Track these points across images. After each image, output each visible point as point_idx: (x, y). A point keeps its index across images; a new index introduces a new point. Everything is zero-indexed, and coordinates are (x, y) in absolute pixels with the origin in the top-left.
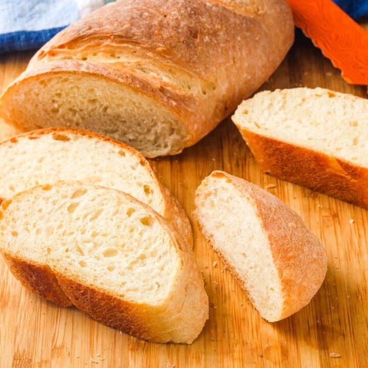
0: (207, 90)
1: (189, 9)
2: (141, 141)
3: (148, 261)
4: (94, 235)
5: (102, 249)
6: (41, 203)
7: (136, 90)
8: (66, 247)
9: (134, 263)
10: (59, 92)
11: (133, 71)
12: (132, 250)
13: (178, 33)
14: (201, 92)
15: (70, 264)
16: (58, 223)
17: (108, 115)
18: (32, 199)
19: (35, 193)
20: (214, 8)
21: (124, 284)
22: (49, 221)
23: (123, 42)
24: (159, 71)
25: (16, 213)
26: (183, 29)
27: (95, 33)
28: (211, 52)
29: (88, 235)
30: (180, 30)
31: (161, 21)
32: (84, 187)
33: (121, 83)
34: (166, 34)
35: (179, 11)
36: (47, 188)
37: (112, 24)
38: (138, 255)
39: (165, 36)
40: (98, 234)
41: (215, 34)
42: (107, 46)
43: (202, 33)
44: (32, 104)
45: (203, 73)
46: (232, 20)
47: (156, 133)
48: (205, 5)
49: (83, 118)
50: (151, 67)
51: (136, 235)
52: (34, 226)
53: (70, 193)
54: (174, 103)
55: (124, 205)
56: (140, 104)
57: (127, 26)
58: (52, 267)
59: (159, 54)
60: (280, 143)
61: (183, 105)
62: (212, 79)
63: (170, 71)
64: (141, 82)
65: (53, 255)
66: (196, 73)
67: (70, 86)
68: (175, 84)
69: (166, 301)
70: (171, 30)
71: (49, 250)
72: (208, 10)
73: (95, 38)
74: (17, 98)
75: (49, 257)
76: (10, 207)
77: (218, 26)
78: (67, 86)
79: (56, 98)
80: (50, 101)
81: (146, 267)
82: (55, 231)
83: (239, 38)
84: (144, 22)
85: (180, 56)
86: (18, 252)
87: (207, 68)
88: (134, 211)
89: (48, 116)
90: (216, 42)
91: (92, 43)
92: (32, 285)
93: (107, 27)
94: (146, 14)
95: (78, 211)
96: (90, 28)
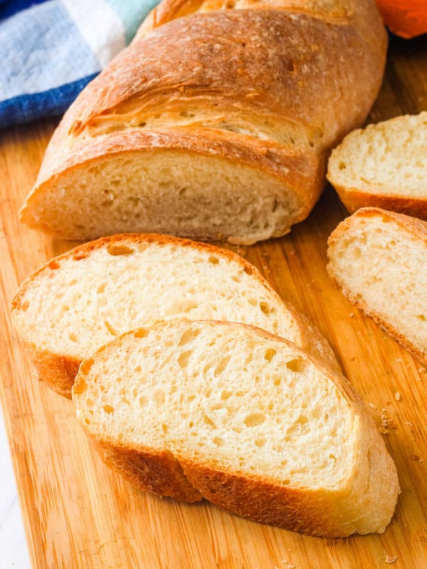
0: (314, 141)
1: (272, 29)
2: (230, 225)
3: (312, 425)
4: (225, 396)
5: (241, 416)
6: (137, 357)
7: (234, 162)
8: (189, 420)
9: (291, 430)
10: (117, 178)
11: (220, 133)
12: (284, 411)
13: (269, 67)
14: (308, 145)
15: (201, 445)
16: (169, 385)
17: (185, 198)
18: (123, 354)
19: (126, 343)
20: (303, 22)
21: (284, 463)
22: (155, 383)
23: (197, 94)
24: (252, 127)
25: (104, 377)
26: (273, 60)
27: (154, 86)
28: (314, 86)
29: (216, 397)
30: (270, 63)
31: (242, 54)
32: (195, 326)
33: (213, 156)
34: (253, 71)
35: (261, 35)
36: (141, 334)
37: (174, 68)
38: (295, 418)
39: (253, 76)
40: (230, 394)
41: (313, 60)
42: (175, 102)
43: (298, 62)
44: (74, 200)
45: (308, 118)
46: (329, 34)
47: (253, 212)
48: (290, 19)
49: (147, 207)
50: (241, 122)
51: (285, 387)
52: (135, 395)
53: (177, 338)
54: (287, 171)
55: (258, 347)
56: (236, 178)
57: (196, 69)
58: (175, 453)
59: (250, 102)
60: (408, 201)
61: (297, 170)
62: (318, 124)
63: (266, 123)
64: (239, 149)
65: (173, 434)
66: (299, 119)
67: (134, 169)
68: (276, 141)
69: (350, 480)
70: (258, 65)
71: (165, 427)
72: (296, 26)
73: (156, 93)
74: (54, 195)
75: (167, 438)
76: (94, 370)
77: (315, 48)
78: (130, 169)
79: (111, 188)
80: (103, 193)
81: (310, 434)
82: (167, 397)
83: (342, 59)
84: (219, 59)
85: (278, 100)
86: (121, 436)
87: (311, 109)
88: (274, 352)
89: (95, 212)
90: (317, 71)
91: (152, 101)
92: (142, 479)
93: (170, 74)
94: (218, 46)
95: (193, 364)
96: (146, 81)
